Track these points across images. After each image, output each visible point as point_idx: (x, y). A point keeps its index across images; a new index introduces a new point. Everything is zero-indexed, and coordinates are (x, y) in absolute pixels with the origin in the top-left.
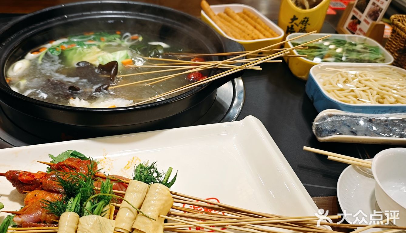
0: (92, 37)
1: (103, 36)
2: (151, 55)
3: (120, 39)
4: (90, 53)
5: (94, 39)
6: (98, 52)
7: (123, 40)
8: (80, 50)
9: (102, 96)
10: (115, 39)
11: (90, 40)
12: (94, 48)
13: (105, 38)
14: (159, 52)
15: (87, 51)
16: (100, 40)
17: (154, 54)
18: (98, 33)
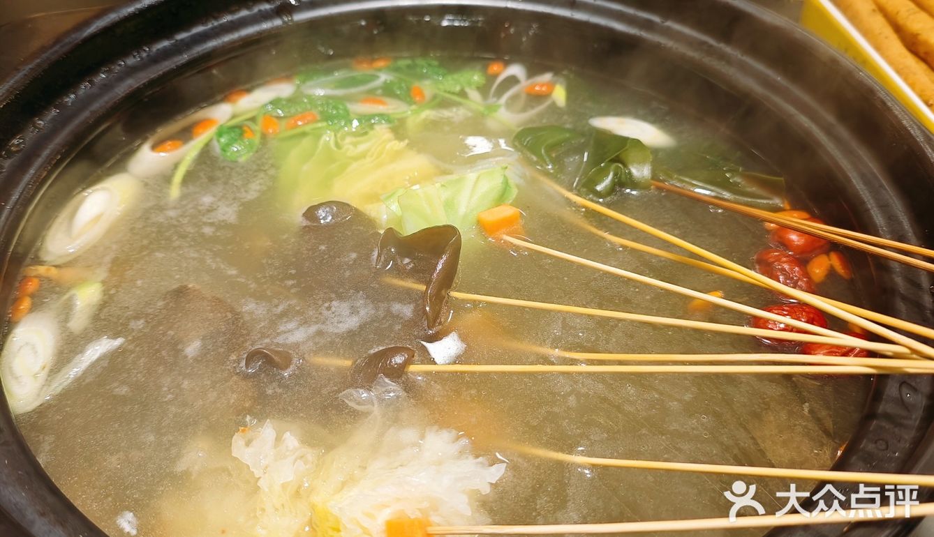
0: (384, 77)
1: (423, 77)
2: (599, 188)
3: (484, 90)
4: (363, 156)
5: (388, 91)
6: (396, 156)
7: (492, 100)
8: (327, 144)
9: (376, 410)
10: (463, 94)
11: (371, 96)
12: (382, 131)
13: (428, 87)
14: (630, 173)
15: (355, 145)
16: (408, 96)
17: (613, 180)
18: (403, 63)
